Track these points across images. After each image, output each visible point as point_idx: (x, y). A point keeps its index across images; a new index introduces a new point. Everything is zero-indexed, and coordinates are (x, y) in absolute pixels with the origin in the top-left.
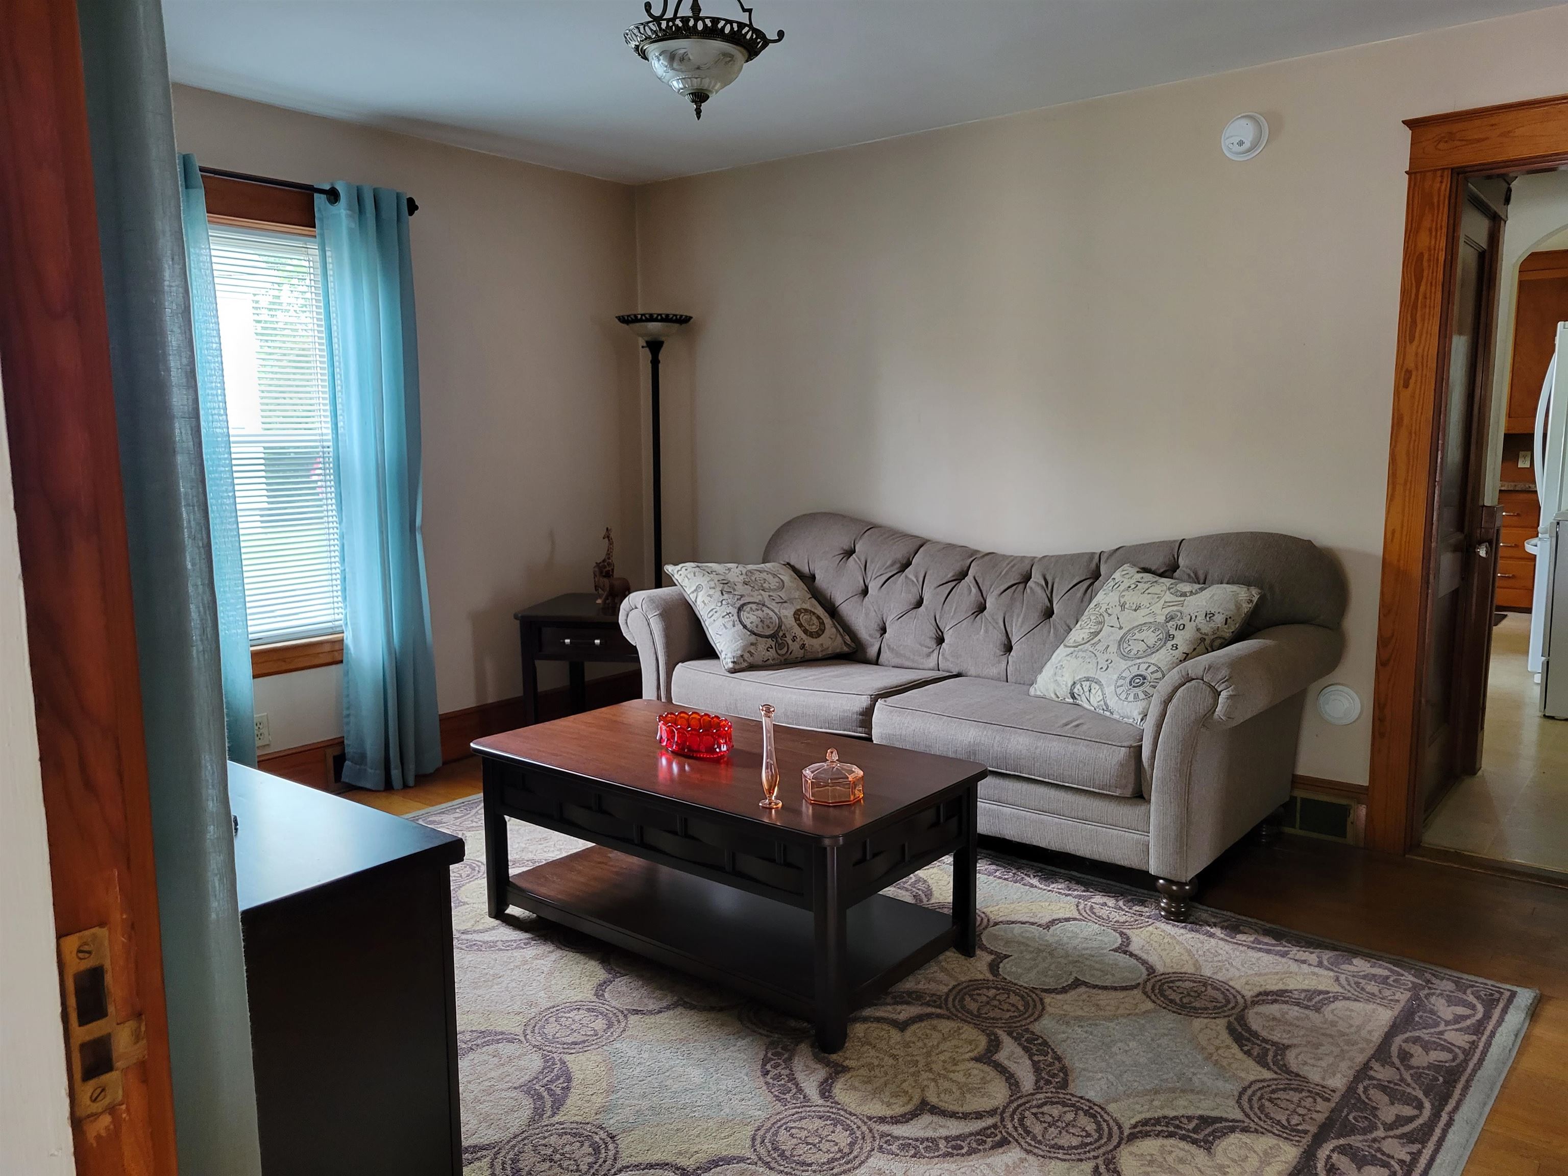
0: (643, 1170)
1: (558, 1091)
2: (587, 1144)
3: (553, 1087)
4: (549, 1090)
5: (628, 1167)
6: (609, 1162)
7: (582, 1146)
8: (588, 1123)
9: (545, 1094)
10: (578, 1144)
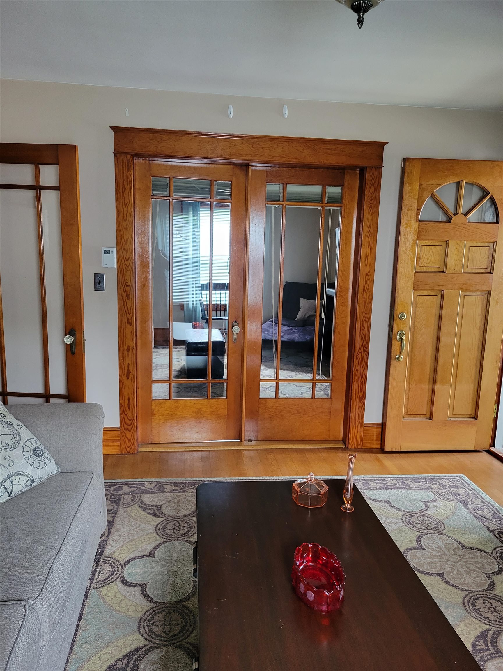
0: (457, 586)
1: (482, 642)
2: (476, 608)
3: (484, 646)
4: (487, 645)
5: (462, 590)
6: (470, 596)
7: (479, 608)
8: (472, 617)
9: (489, 645)
10: (480, 610)
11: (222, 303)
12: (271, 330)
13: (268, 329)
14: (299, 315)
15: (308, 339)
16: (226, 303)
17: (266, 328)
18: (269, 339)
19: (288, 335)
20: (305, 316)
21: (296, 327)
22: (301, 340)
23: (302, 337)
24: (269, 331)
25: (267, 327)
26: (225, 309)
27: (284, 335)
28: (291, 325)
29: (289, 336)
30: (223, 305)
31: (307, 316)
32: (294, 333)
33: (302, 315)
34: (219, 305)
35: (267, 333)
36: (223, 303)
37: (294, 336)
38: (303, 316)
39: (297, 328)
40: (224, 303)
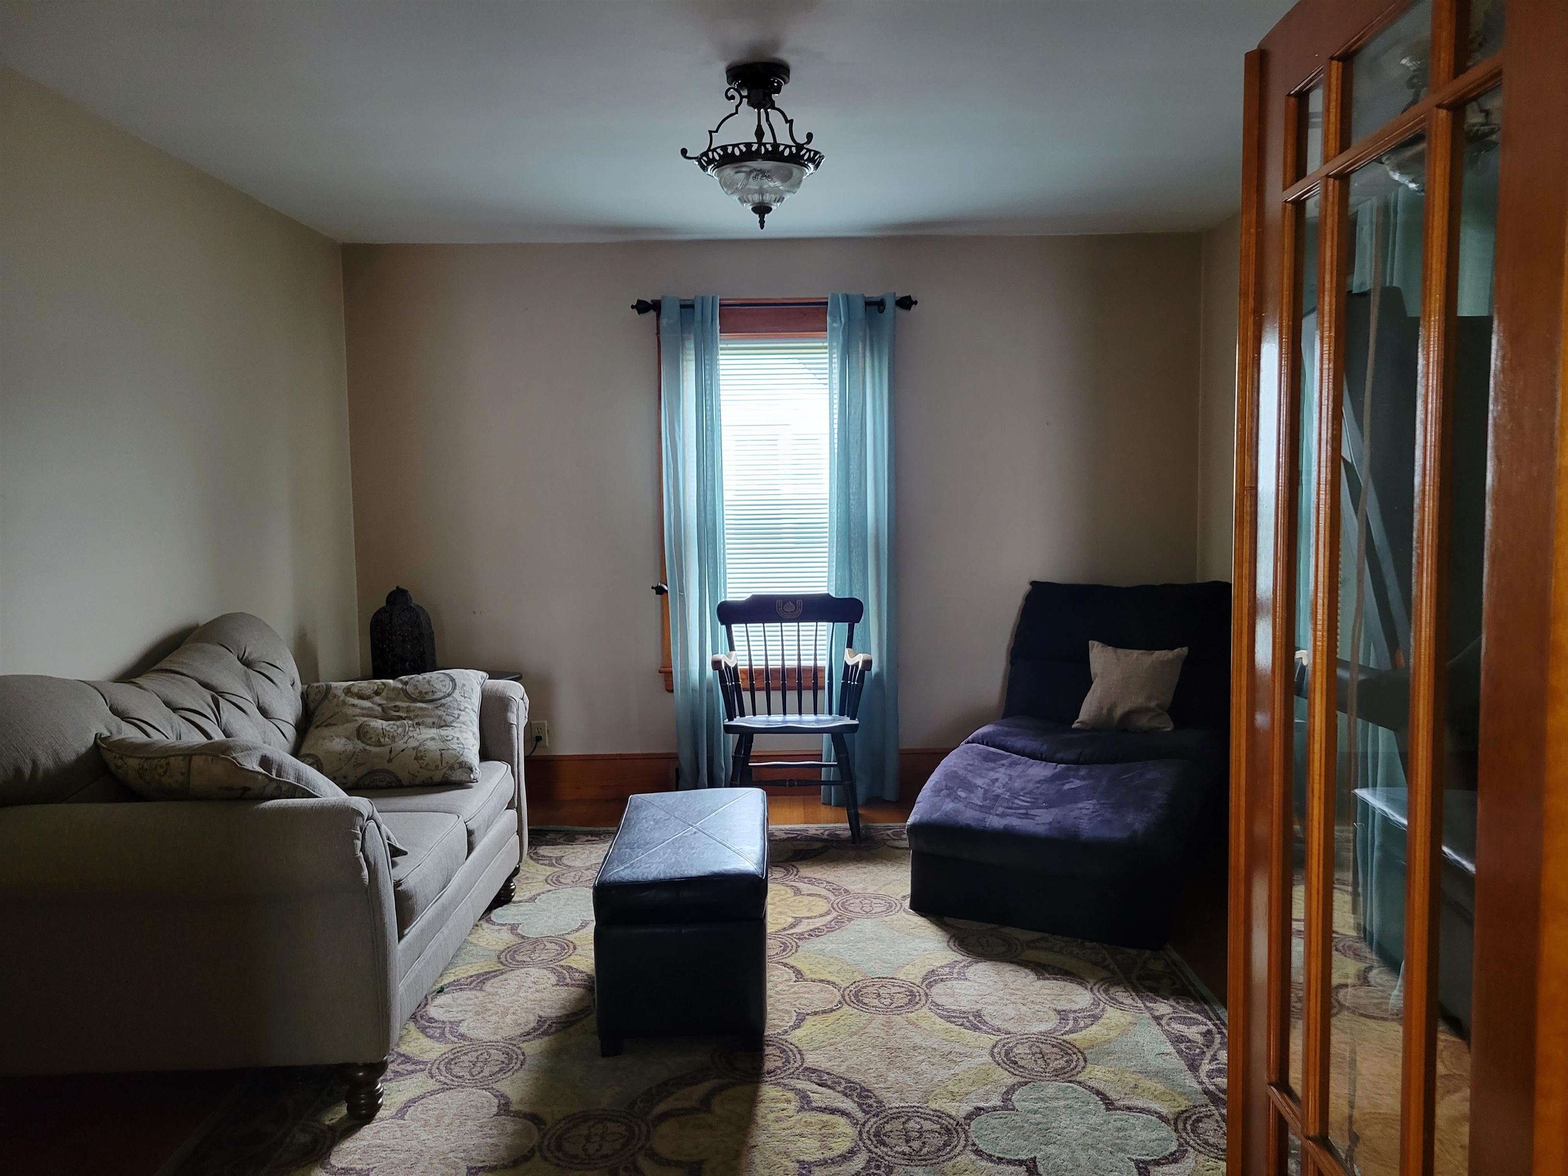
11: (804, 663)
12: (979, 782)
13: (969, 776)
14: (1088, 709)
15: (1138, 826)
16: (819, 664)
17: (961, 772)
18: (973, 824)
19: (1050, 805)
20: (1110, 710)
21: (1078, 762)
22: (1106, 833)
23: (1108, 815)
24: (970, 787)
25: (966, 769)
26: (816, 683)
27: (1035, 805)
28: (1059, 756)
29: (1054, 811)
30: (807, 669)
31: (1119, 712)
32: (1073, 797)
33: (1102, 708)
34: (793, 670)
35: (963, 794)
36: (807, 663)
37: (1076, 813)
38: (1105, 711)
39: (1083, 772)
40: (811, 663)
